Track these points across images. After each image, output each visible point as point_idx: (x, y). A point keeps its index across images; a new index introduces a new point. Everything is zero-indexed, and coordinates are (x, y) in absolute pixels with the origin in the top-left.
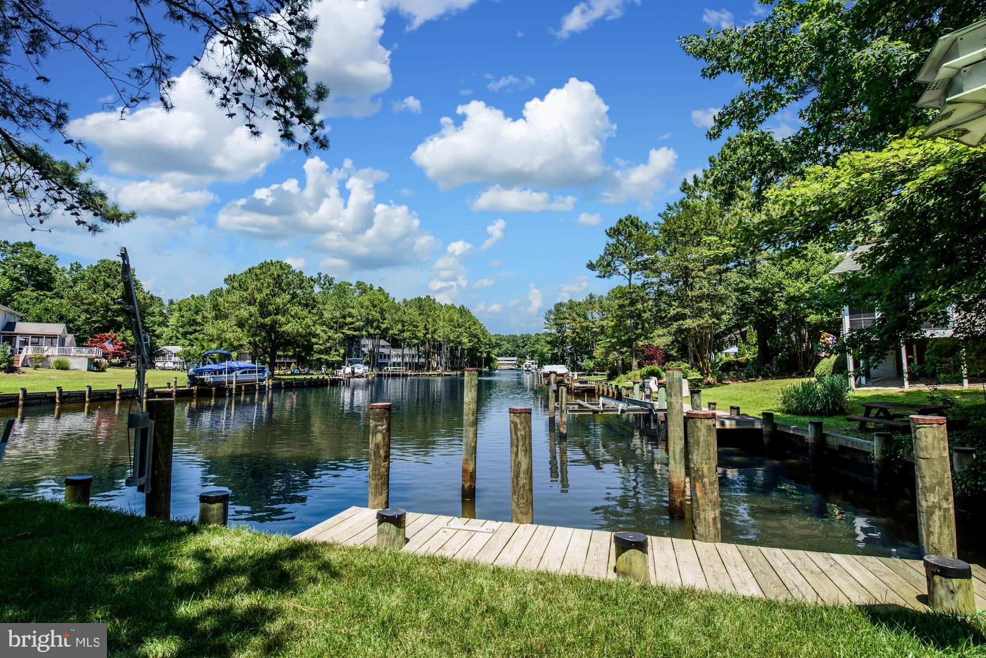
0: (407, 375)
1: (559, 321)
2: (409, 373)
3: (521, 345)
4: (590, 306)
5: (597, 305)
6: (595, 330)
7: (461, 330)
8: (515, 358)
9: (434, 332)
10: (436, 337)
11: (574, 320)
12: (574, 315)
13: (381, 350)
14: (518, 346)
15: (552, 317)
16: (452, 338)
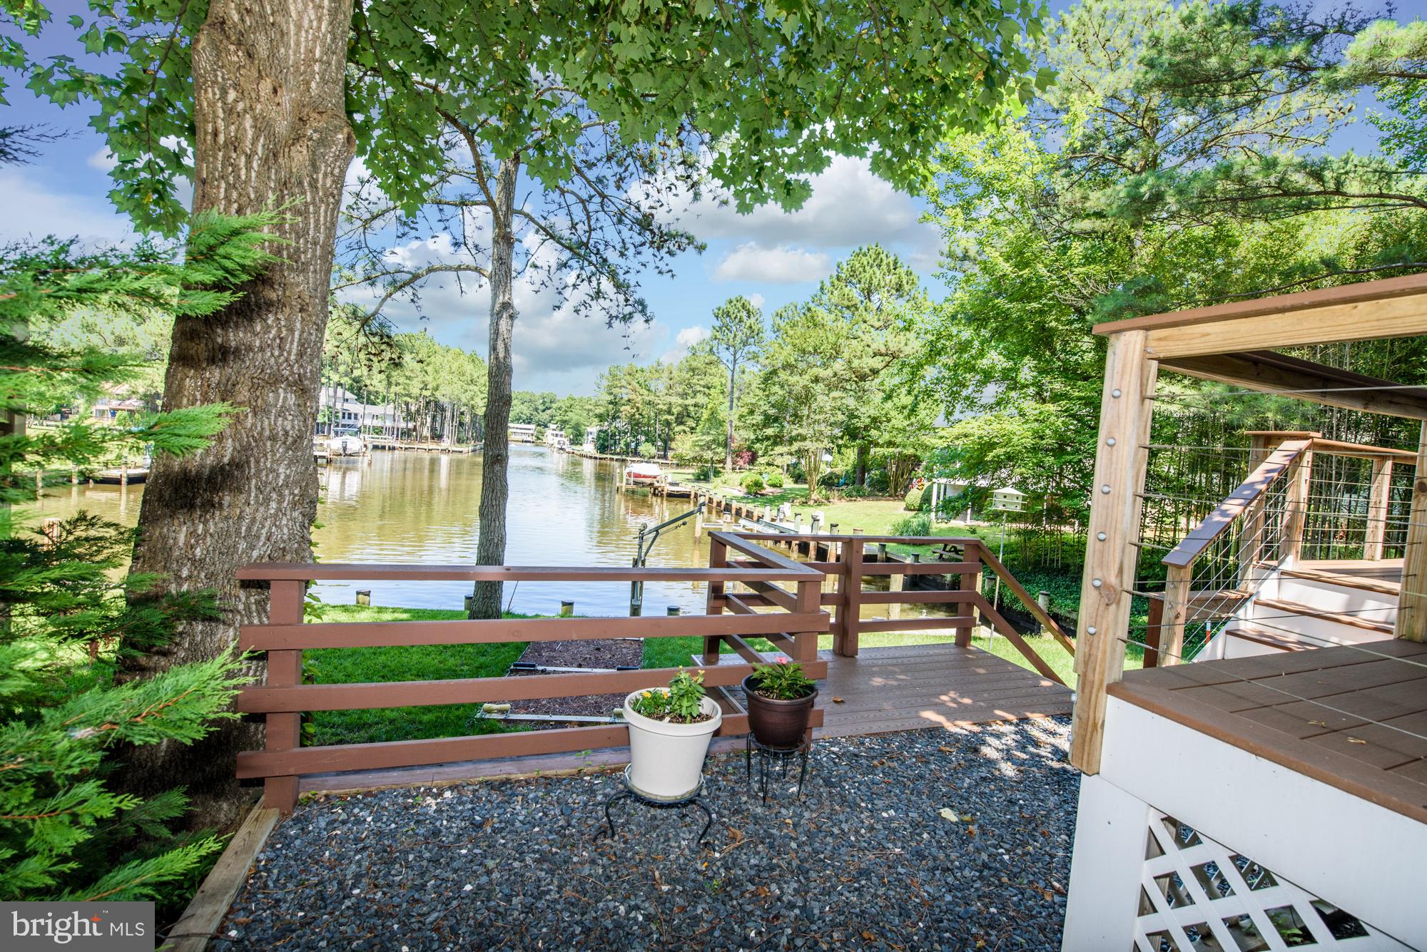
0: (394, 448)
1: (615, 391)
2: (397, 445)
3: (541, 407)
4: (656, 375)
5: (666, 374)
6: (660, 406)
7: (476, 388)
8: (533, 426)
9: (436, 389)
10: (438, 394)
11: (634, 390)
12: (634, 383)
13: (346, 406)
14: (536, 409)
15: (605, 383)
16: (464, 400)
